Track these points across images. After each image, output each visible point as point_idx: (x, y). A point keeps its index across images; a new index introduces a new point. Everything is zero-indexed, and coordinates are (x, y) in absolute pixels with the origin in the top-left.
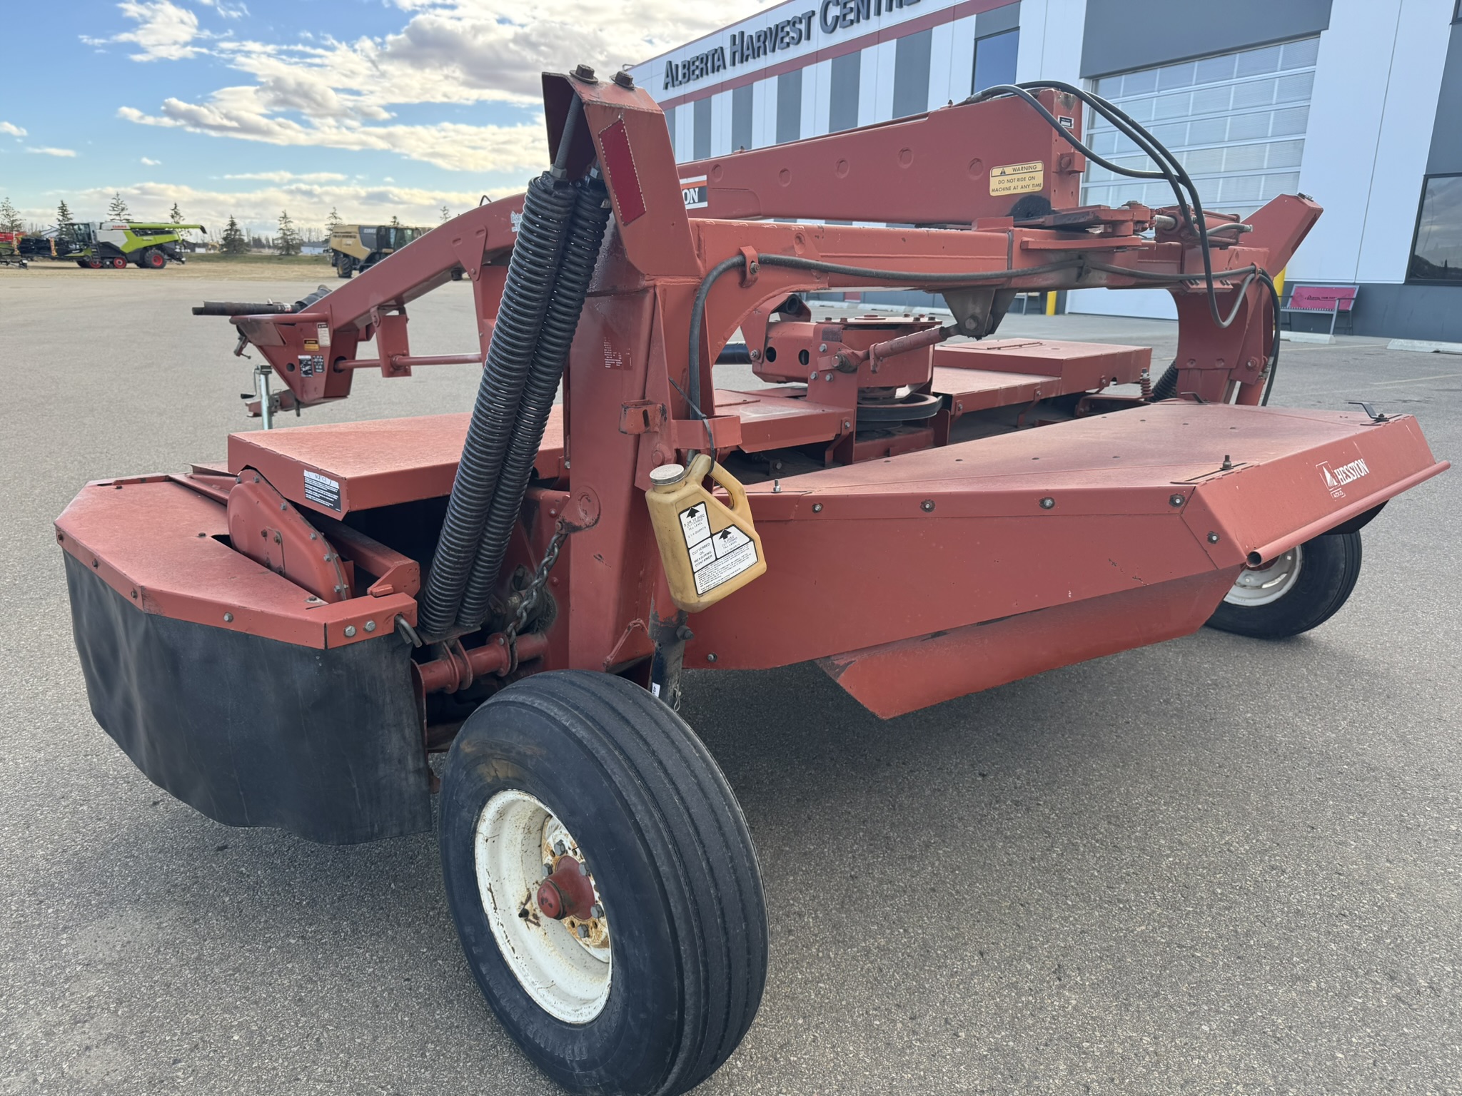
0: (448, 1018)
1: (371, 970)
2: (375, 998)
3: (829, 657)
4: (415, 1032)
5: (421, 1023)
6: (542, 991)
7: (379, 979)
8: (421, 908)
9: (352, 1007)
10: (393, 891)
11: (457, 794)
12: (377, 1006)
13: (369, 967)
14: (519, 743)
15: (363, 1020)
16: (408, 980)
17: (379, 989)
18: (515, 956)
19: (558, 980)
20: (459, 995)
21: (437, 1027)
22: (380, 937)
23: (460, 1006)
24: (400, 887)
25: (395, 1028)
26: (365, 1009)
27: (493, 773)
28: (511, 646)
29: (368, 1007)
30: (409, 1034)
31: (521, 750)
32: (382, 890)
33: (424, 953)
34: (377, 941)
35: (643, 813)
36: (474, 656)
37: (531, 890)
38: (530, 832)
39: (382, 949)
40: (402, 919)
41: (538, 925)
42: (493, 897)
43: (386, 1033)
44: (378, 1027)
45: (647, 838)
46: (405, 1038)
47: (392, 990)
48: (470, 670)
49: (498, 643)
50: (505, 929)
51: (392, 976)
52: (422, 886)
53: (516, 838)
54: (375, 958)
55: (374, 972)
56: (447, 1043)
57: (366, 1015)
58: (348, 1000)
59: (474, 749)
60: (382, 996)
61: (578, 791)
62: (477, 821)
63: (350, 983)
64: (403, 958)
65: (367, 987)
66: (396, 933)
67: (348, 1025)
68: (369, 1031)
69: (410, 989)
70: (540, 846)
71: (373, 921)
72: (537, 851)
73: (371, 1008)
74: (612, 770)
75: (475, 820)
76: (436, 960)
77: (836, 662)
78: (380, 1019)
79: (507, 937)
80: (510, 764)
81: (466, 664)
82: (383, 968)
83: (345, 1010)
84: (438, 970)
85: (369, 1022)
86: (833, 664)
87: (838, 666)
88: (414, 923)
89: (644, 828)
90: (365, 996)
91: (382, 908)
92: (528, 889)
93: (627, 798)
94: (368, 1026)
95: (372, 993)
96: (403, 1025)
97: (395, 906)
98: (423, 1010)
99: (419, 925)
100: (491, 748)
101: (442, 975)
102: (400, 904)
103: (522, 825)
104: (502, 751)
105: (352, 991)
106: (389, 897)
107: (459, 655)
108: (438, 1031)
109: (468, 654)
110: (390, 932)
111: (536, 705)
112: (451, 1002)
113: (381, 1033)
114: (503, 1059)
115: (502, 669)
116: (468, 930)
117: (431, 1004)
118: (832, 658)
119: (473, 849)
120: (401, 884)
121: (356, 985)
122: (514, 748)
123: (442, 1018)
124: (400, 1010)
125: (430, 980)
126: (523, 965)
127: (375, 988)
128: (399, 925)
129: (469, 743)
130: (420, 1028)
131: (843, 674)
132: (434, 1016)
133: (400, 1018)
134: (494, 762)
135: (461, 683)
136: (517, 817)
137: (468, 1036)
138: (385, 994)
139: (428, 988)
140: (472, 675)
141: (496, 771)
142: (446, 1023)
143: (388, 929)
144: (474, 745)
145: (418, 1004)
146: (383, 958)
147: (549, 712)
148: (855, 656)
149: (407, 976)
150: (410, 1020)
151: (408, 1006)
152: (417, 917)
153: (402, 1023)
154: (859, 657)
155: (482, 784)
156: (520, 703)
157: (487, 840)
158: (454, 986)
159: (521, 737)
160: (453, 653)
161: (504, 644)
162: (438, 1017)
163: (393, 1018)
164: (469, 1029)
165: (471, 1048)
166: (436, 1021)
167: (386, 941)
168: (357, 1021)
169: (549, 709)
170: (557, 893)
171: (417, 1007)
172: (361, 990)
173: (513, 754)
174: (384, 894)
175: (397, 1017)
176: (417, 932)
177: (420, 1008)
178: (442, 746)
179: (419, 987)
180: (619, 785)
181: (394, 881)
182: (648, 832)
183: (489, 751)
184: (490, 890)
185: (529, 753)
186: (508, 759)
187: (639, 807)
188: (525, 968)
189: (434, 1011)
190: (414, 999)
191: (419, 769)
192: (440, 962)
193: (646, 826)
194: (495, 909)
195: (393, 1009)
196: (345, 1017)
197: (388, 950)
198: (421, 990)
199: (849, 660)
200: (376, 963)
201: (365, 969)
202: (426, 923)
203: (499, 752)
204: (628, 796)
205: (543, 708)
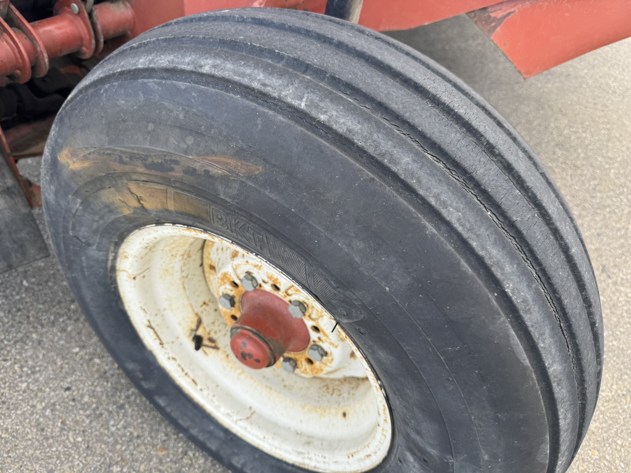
0: (125, 428)
1: (24, 385)
2: (38, 420)
3: (485, 9)
4: (94, 454)
5: (98, 441)
6: (242, 423)
7: (36, 395)
8: (60, 302)
9: (14, 437)
10: (27, 289)
11: (74, 229)
12: (43, 430)
13: (22, 382)
14: (186, 152)
15: (31, 452)
16: (68, 389)
17: (39, 407)
18: (199, 387)
19: (257, 405)
20: (128, 397)
21: (116, 442)
22: (25, 343)
23: (133, 410)
24: (33, 283)
25: (70, 455)
26: (30, 436)
27: (134, 203)
28: (90, 15)
29: (33, 433)
30: (89, 459)
31: (197, 166)
32: (14, 290)
33: (77, 353)
34: (22, 348)
35: (516, 279)
36: (41, 30)
37: (200, 314)
38: (189, 256)
39: (31, 357)
40: (44, 318)
41: (216, 348)
42: (155, 333)
43: (62, 463)
44: (50, 457)
45: (529, 323)
46: (85, 465)
47: (54, 404)
48: (41, 47)
49: (72, 13)
50: (178, 362)
51: (50, 388)
52: (55, 278)
53: (173, 267)
54: (25, 369)
55: (28, 386)
56: (133, 461)
57: (33, 444)
58: (7, 429)
59: (86, 164)
60: (44, 416)
61: (360, 245)
62: (115, 258)
63: (5, 407)
64: (56, 364)
65: (25, 408)
66: (42, 335)
67: (13, 462)
68: (41, 465)
69: (74, 400)
70: (202, 265)
71: (13, 326)
72: (199, 271)
73: (36, 434)
74: (437, 197)
75: (111, 258)
76: (91, 359)
77: (493, 15)
78: (50, 446)
79: (183, 370)
80: (171, 191)
81: (32, 39)
82: (37, 380)
83: (6, 442)
84: (98, 370)
85: (38, 452)
86: (489, 17)
87: (495, 19)
88: (58, 321)
89: (520, 306)
90: (25, 419)
91: (19, 310)
92: (197, 314)
93: (481, 253)
94: (38, 459)
95: (32, 414)
96: (78, 448)
97: (32, 305)
98: (94, 424)
99: (63, 322)
100: (121, 161)
101: (103, 376)
102: (37, 301)
103: (180, 253)
104: (147, 167)
105: (10, 416)
106: (24, 295)
107: (19, 28)
108: (118, 447)
109: (33, 27)
110: (34, 336)
111: (206, 69)
112: (122, 407)
113: (56, 465)
114: (200, 467)
115: (84, 49)
116: (131, 366)
117: (101, 414)
118: (489, 10)
119: (116, 288)
120: (33, 280)
121: (11, 407)
122: (177, 162)
123: (118, 429)
124: (70, 429)
125: (92, 384)
126: (210, 397)
127: (34, 406)
128: (42, 326)
129: (74, 154)
130: (99, 448)
131: (498, 29)
132: (108, 429)
133: (72, 440)
134: (133, 187)
135: (34, 68)
136: (173, 246)
137: (154, 446)
138: (48, 412)
139: (93, 395)
140: (46, 55)
141: (139, 200)
142: (125, 435)
143: (31, 333)
144: (85, 158)
145: (88, 416)
146: (34, 367)
147: (245, 81)
148: (515, 6)
149: (66, 385)
150: (84, 440)
151: (76, 422)
152: (58, 314)
153: (75, 445)
154: (520, 6)
155: (113, 217)
156: (166, 70)
157: (134, 278)
158: (119, 387)
159: (190, 140)
160: (11, 26)
161: (80, 13)
162: (113, 429)
163: (64, 441)
164: (151, 437)
165: (161, 462)
166: (112, 434)
167: (33, 348)
168: (23, 454)
169: (243, 75)
170: (264, 345)
171: (87, 421)
172: (19, 412)
173: (177, 173)
174: (18, 294)
175: (68, 438)
176: (63, 330)
177: (91, 422)
178: (33, 150)
179: (82, 396)
180: (460, 229)
181: (25, 278)
182: (528, 311)
183: (119, 168)
184: (150, 327)
185: (217, 171)
186: (167, 182)
187: (508, 268)
188: (214, 399)
189: (107, 422)
190: (81, 412)
191: (8, 188)
192: (97, 361)
193: (525, 301)
194: (161, 344)
195: (62, 429)
196: (8, 452)
197: (37, 357)
198: (86, 399)
199: (508, 11)
200: (28, 375)
201: (17, 385)
202: (70, 318)
203: (140, 170)
204: (484, 248)
205: (226, 75)
